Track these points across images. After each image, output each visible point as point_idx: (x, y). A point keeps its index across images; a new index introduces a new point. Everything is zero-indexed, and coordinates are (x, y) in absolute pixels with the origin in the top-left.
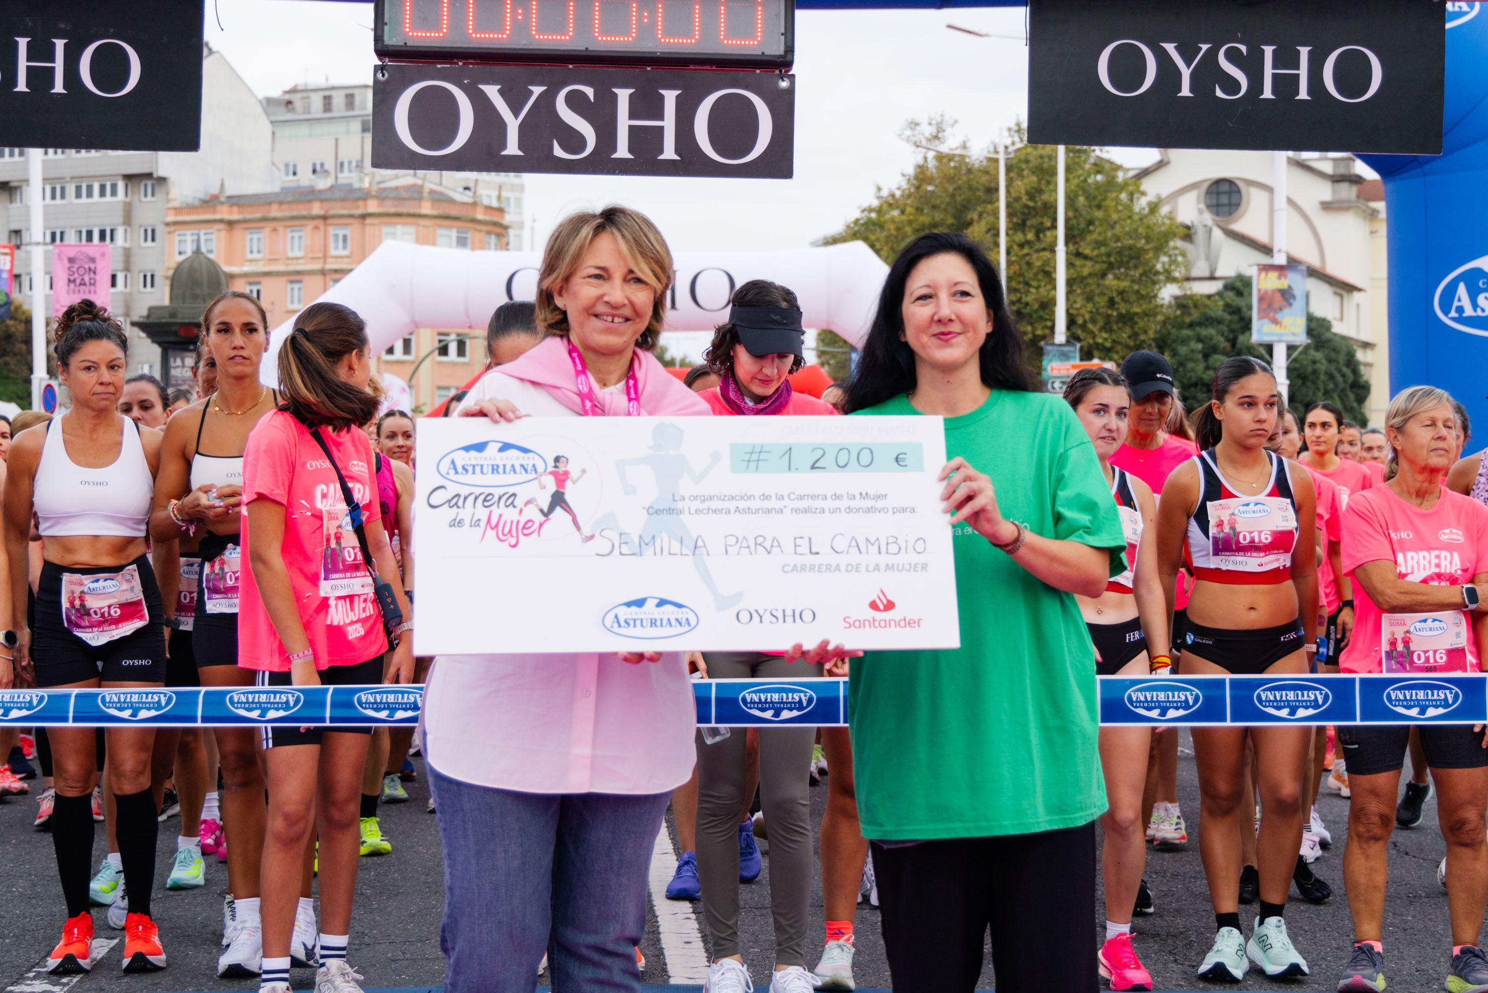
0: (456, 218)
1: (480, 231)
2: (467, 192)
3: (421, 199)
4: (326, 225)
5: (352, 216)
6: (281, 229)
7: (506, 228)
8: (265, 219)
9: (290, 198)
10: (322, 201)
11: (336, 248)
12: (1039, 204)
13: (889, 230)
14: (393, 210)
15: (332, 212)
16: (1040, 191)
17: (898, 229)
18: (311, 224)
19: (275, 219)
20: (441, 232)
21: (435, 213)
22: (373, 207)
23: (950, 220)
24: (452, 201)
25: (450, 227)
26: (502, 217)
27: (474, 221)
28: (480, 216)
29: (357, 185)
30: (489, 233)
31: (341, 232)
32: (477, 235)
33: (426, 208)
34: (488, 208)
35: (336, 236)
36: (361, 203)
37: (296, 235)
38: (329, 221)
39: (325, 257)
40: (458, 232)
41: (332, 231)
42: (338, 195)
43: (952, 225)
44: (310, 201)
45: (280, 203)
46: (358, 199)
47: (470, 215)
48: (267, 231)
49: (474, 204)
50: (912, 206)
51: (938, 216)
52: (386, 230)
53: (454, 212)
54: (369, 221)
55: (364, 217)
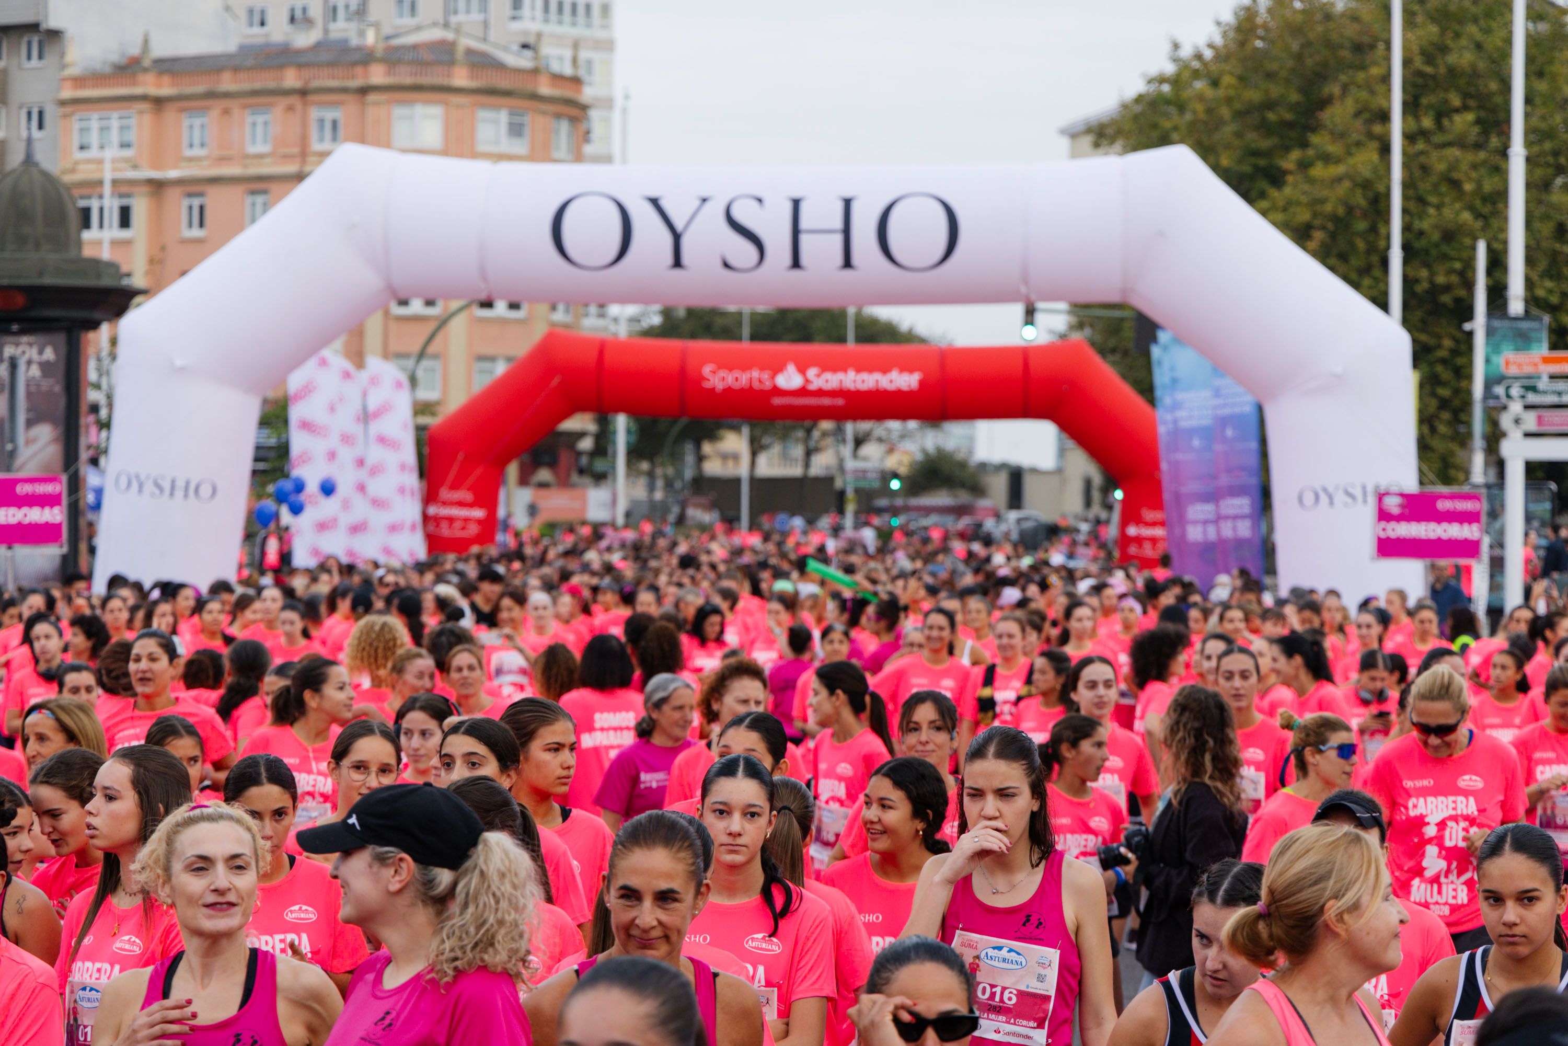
0: (507, 93)
1: (544, 113)
2: (528, 53)
3: (452, 63)
4: (305, 104)
5: (344, 90)
6: (236, 112)
7: (584, 108)
8: (211, 95)
9: (250, 62)
10: (300, 66)
11: (321, 140)
12: (1442, 70)
13: (1194, 112)
14: (408, 81)
15: (315, 84)
16: (1444, 49)
17: (1209, 111)
18: (283, 102)
19: (227, 95)
20: (483, 114)
21: (473, 84)
22: (378, 75)
23: (1294, 97)
24: (500, 66)
25: (497, 108)
26: (579, 91)
27: (535, 97)
28: (545, 89)
29: (354, 42)
30: (558, 116)
31: (329, 115)
32: (540, 121)
33: (461, 78)
34: (558, 78)
35: (321, 122)
36: (359, 70)
37: (260, 119)
38: (311, 98)
39: (304, 154)
40: (511, 114)
41: (315, 113)
42: (325, 56)
43: (1298, 103)
44: (281, 67)
45: (236, 69)
46: (355, 64)
47: (529, 87)
48: (215, 113)
49: (535, 71)
50: (1232, 74)
51: (1275, 91)
52: (399, 111)
53: (503, 83)
54: (372, 97)
55: (364, 91)
